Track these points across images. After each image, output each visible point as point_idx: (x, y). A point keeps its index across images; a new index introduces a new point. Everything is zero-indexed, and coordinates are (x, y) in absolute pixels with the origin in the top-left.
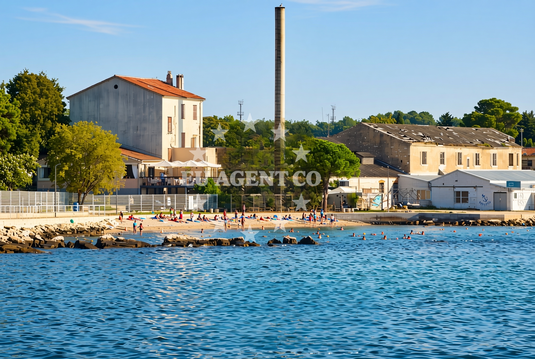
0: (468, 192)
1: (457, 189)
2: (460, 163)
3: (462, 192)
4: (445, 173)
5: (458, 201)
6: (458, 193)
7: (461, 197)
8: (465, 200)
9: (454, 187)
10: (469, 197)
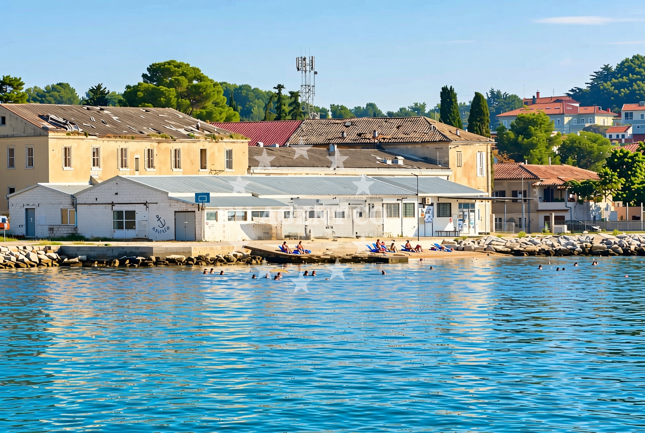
0: (135, 211)
1: (117, 208)
2: (124, 164)
3: (125, 211)
4: (100, 181)
5: (119, 226)
6: (119, 214)
7: (124, 220)
8: (131, 225)
9: (113, 204)
10: (137, 220)
